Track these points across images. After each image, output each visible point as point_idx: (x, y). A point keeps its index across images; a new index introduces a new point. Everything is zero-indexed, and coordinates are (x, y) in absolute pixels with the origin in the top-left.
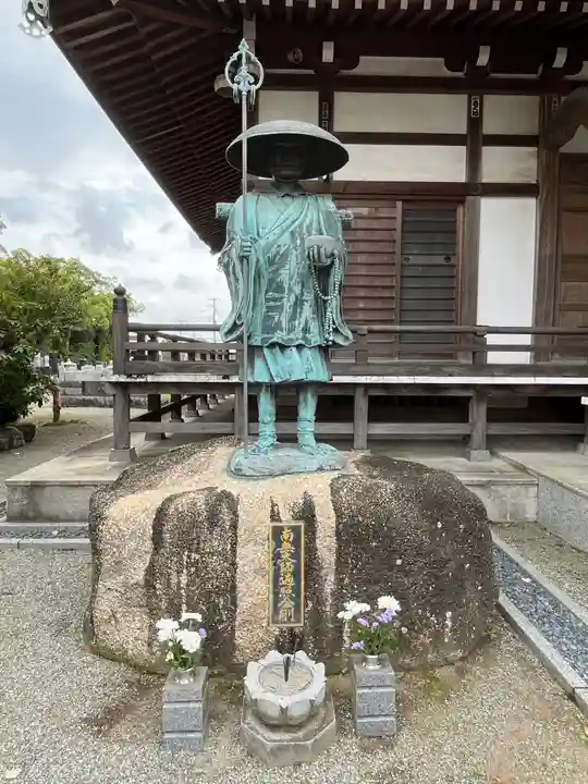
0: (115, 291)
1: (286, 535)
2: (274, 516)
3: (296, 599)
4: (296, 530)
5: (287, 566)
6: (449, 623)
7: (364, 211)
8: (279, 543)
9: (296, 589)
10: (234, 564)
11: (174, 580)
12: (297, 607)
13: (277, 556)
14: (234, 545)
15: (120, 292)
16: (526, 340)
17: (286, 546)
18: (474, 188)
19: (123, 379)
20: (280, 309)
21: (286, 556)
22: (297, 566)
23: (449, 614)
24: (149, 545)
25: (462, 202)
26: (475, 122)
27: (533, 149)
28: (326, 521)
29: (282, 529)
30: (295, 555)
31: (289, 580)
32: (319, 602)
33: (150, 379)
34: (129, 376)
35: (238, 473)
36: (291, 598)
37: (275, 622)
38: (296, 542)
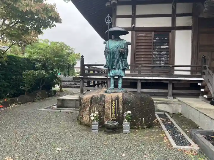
0: (81, 56)
1: (114, 102)
2: (112, 99)
3: (115, 114)
4: (115, 101)
5: (113, 108)
6: (143, 120)
7: (144, 35)
8: (112, 103)
9: (115, 112)
10: (104, 107)
11: (94, 109)
12: (115, 115)
13: (112, 106)
14: (104, 103)
15: (82, 57)
16: (189, 68)
17: (113, 104)
18: (174, 28)
19: (82, 77)
20: (115, 62)
21: (113, 106)
22: (115, 108)
23: (143, 118)
24: (90, 104)
25: (171, 32)
26: (174, 11)
27: (190, 17)
28: (121, 100)
29: (113, 101)
30: (115, 106)
31: (114, 110)
32: (119, 114)
33: (89, 77)
34: (84, 76)
35: (106, 92)
36: (114, 113)
37: (111, 117)
38: (115, 103)
